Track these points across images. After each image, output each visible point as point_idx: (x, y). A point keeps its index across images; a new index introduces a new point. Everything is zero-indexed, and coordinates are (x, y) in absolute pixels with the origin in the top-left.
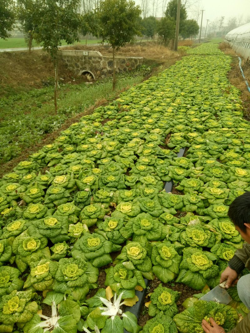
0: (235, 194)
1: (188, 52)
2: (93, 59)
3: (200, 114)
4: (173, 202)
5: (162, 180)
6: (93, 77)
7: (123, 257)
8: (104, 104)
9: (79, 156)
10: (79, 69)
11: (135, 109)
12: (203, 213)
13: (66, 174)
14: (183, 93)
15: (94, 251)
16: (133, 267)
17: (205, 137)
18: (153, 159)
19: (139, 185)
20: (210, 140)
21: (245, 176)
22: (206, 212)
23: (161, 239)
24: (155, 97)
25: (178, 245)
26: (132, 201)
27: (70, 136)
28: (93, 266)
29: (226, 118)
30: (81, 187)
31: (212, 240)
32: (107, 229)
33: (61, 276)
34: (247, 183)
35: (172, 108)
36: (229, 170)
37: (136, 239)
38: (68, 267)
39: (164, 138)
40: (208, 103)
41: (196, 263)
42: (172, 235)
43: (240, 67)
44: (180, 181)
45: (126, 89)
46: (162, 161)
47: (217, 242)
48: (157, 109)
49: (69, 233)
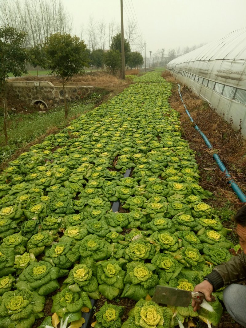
0: (173, 206)
1: (134, 81)
2: (45, 89)
3: (144, 137)
4: (119, 220)
5: (109, 201)
6: (45, 106)
7: (69, 281)
8: (55, 132)
9: (28, 185)
10: (31, 99)
11: (84, 135)
12: (147, 227)
13: (14, 204)
14: (129, 118)
15: (40, 279)
16: (78, 289)
17: (148, 157)
18: (101, 181)
19: (87, 208)
20: (153, 159)
21: (181, 189)
22: (149, 227)
23: (107, 258)
24: (103, 123)
25: (122, 261)
26: (80, 224)
27: (19, 166)
28: (39, 295)
29: (166, 139)
30: (29, 217)
31: (152, 252)
32: (54, 255)
33: (4, 311)
34: (183, 196)
35: (119, 132)
36: (168, 186)
37: (83, 261)
38: (12, 301)
39: (112, 160)
40: (152, 126)
41: (138, 275)
42: (117, 252)
43: (180, 93)
44: (125, 200)
45: (77, 116)
46: (109, 183)
47: (157, 253)
48: (105, 134)
49: (15, 264)
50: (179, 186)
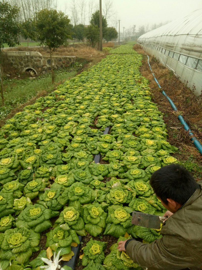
0: (146, 159)
1: (110, 52)
2: (34, 58)
3: (120, 100)
4: (101, 170)
5: (92, 154)
6: (35, 73)
7: (60, 221)
8: (44, 95)
9: (23, 140)
10: (23, 66)
11: (69, 98)
12: (124, 176)
13: (12, 156)
14: (107, 84)
15: (36, 219)
16: (68, 228)
17: (123, 118)
18: (85, 137)
19: (73, 159)
20: (127, 119)
21: (152, 145)
22: (126, 176)
23: (91, 202)
24: (85, 88)
25: (104, 204)
26: (68, 173)
27: (14, 124)
28: (35, 232)
29: (139, 102)
30: (24, 166)
31: (129, 197)
32: (47, 199)
33: (6, 246)
34: (154, 150)
35: (99, 96)
36: (141, 142)
37: (71, 204)
38: (13, 237)
39: (93, 120)
40: (126, 91)
41: (118, 217)
42: (100, 197)
43: (149, 63)
44: (105, 153)
45: (63, 82)
46: (92, 139)
47: (133, 198)
48: (87, 97)
49: (14, 206)
50: (151, 142)
